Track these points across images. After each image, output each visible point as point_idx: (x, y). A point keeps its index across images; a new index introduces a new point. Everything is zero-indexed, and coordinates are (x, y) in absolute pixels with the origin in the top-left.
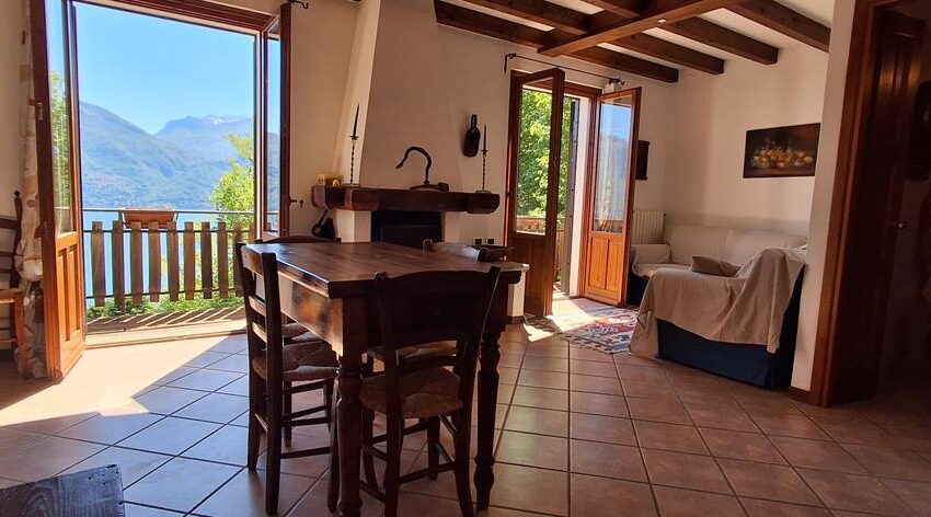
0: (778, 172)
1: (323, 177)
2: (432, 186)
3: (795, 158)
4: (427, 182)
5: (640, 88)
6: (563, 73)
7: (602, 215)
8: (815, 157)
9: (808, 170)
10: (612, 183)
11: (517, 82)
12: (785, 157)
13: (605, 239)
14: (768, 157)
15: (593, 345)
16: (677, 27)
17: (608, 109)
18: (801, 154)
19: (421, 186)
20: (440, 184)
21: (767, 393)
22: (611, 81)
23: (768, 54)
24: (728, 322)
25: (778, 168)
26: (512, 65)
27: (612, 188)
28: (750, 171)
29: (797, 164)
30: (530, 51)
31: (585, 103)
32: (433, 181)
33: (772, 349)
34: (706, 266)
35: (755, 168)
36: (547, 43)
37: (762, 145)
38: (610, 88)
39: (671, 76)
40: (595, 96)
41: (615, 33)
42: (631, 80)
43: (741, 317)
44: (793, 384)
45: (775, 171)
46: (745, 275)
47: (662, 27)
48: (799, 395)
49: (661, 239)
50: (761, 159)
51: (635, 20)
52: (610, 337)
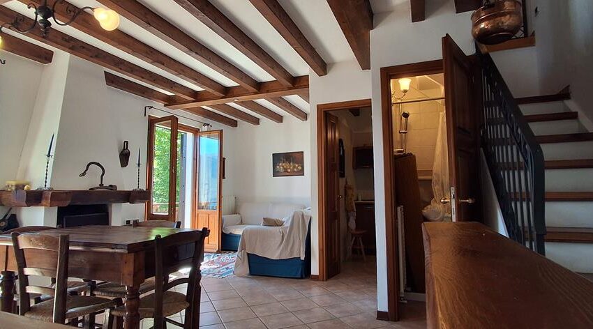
0: (288, 174)
1: (14, 183)
2: (106, 187)
3: (294, 167)
4: (101, 185)
5: (222, 131)
6: (177, 119)
7: (203, 200)
8: (303, 167)
9: (301, 173)
10: (209, 181)
11: (152, 122)
12: (291, 166)
13: (206, 214)
14: (283, 167)
15: (211, 275)
16: (242, 103)
17: (204, 140)
18: (297, 165)
19: (97, 188)
20: (111, 186)
21: (302, 280)
22: (205, 125)
23: (279, 119)
24: (283, 248)
25: (288, 172)
26: (149, 112)
27: (208, 184)
28: (276, 174)
29: (295, 170)
30: (159, 105)
31: (190, 136)
32: (106, 183)
33: (303, 258)
34: (269, 222)
35: (278, 172)
36: (170, 101)
37: (279, 160)
38: (205, 128)
39: (234, 124)
40: (196, 132)
41: (211, 103)
42: (217, 126)
43: (288, 245)
44: (312, 274)
45: (286, 173)
46: (287, 224)
47: (235, 102)
48: (316, 278)
49: (235, 211)
50: (280, 167)
51: (223, 98)
52: (219, 270)
